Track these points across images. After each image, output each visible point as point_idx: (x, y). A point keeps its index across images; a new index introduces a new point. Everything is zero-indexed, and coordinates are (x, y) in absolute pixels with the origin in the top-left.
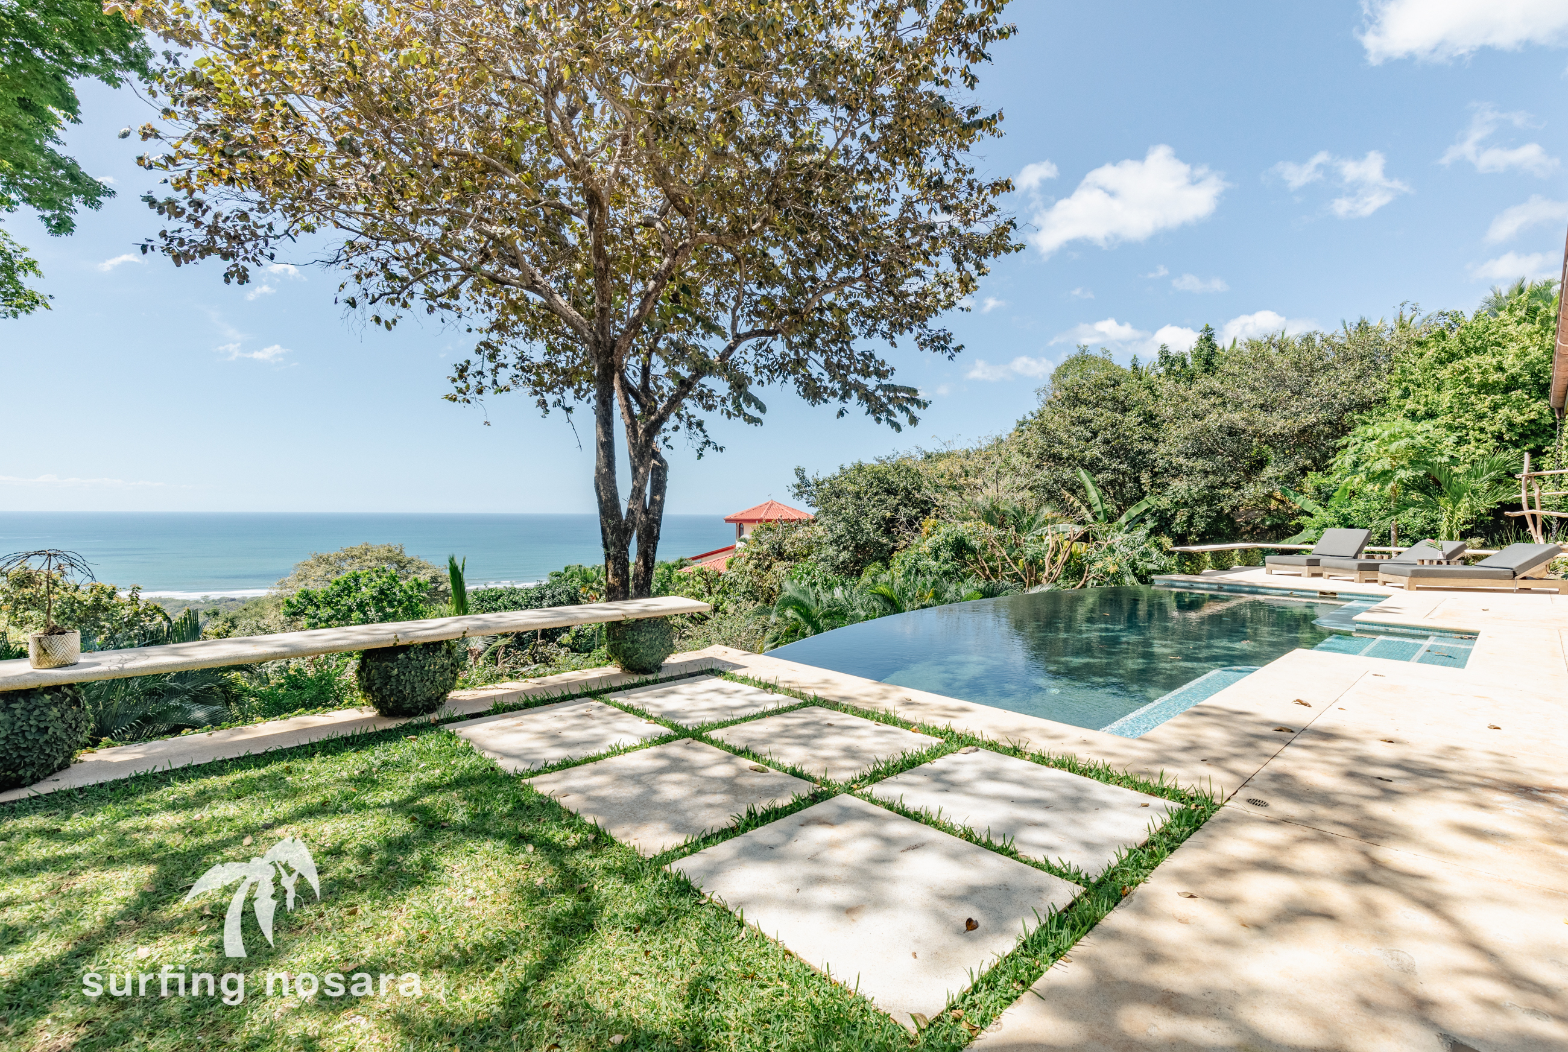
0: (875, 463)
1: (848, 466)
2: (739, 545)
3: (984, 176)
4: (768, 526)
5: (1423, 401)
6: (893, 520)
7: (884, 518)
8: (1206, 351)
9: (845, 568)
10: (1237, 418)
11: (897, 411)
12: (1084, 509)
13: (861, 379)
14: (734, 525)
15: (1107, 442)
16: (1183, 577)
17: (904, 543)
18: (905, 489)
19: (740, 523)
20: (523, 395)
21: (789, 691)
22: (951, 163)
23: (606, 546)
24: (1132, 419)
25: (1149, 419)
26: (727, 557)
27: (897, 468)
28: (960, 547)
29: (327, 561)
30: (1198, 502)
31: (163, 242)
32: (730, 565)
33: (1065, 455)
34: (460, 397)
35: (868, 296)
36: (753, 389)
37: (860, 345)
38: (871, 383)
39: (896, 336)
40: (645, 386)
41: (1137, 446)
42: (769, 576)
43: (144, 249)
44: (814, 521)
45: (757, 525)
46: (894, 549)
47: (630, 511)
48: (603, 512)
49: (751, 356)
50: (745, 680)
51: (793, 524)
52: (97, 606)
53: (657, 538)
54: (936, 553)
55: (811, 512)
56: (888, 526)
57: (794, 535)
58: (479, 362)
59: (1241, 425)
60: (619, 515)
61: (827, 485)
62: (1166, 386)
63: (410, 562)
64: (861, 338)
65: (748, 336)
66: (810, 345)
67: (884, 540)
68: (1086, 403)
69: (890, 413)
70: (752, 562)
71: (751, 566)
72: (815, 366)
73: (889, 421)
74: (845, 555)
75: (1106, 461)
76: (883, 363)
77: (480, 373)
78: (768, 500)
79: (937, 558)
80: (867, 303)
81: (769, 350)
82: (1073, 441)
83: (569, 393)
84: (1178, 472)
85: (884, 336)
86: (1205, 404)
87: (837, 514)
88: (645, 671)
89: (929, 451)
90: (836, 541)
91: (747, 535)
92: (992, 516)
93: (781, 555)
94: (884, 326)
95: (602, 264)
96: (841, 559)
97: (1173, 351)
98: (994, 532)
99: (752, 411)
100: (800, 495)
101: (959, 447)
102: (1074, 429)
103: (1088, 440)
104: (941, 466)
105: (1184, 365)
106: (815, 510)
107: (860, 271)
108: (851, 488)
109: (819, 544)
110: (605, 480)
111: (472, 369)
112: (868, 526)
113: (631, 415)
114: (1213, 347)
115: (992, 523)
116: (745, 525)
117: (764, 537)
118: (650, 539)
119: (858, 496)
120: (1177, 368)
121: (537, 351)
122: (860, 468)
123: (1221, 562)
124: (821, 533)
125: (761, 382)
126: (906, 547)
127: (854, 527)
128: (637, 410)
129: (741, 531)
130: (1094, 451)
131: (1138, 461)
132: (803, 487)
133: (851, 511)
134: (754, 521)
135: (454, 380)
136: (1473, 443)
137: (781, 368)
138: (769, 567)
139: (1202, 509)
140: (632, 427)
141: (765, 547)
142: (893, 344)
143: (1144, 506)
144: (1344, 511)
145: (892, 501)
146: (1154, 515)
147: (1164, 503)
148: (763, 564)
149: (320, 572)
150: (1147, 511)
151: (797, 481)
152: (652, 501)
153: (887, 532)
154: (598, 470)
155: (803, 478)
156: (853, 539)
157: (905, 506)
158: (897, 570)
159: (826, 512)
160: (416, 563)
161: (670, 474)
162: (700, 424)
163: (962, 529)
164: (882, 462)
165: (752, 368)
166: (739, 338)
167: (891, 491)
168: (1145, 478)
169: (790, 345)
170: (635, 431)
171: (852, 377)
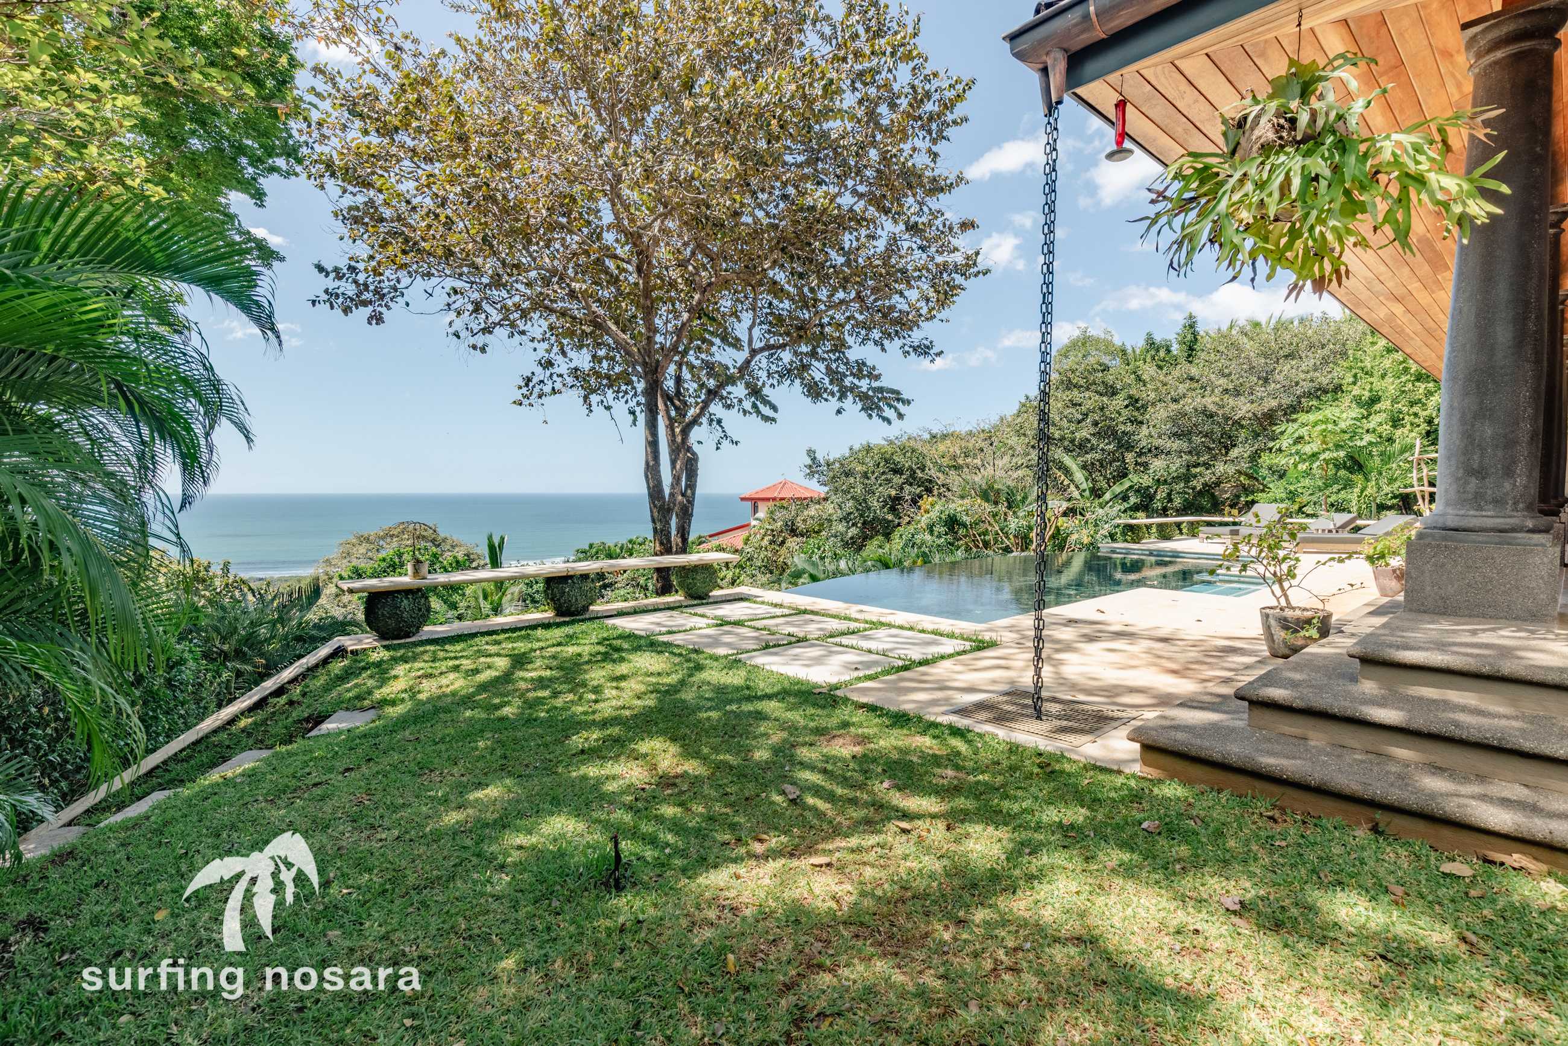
0: (883, 442)
1: (856, 447)
2: (754, 523)
3: (953, 217)
4: (780, 503)
5: (1368, 387)
6: (898, 499)
7: (890, 496)
8: (1189, 337)
9: (854, 543)
10: (1209, 402)
11: (886, 408)
12: (1072, 487)
13: (856, 381)
14: (749, 504)
15: (1096, 424)
16: (1126, 545)
17: (907, 519)
18: (910, 468)
19: (755, 502)
20: (573, 397)
21: (789, 608)
22: (925, 209)
23: (654, 521)
24: (1119, 402)
25: (1133, 401)
26: (743, 534)
27: (902, 448)
28: (952, 523)
29: (367, 540)
30: (1176, 479)
31: (326, 297)
32: (747, 541)
33: (1057, 436)
34: (526, 402)
35: (861, 313)
36: (766, 391)
37: (855, 353)
38: (864, 384)
39: (886, 342)
40: (678, 393)
41: (1122, 428)
42: (783, 551)
43: (314, 302)
44: (826, 499)
45: (771, 503)
46: (899, 525)
47: (672, 495)
48: (651, 495)
49: (764, 363)
50: (763, 603)
51: (804, 503)
52: (196, 578)
53: (691, 515)
54: (931, 529)
55: (823, 491)
56: (894, 504)
57: (806, 513)
58: (540, 373)
59: (1212, 408)
60: (663, 497)
61: (837, 465)
62: (1149, 370)
63: (444, 540)
64: (856, 347)
65: (762, 350)
66: (813, 354)
67: (890, 517)
68: (1077, 386)
69: (879, 408)
70: (767, 538)
71: (765, 542)
72: (818, 371)
73: (880, 417)
74: (853, 531)
75: (1094, 441)
76: (874, 368)
77: (542, 381)
78: (782, 479)
79: (931, 532)
80: (860, 318)
81: (779, 359)
82: (1065, 422)
83: (610, 394)
84: (1157, 452)
85: (876, 343)
86: (1182, 388)
87: (845, 492)
88: (700, 598)
89: (934, 432)
90: (846, 518)
91: (761, 514)
92: (988, 494)
93: (793, 532)
94: (876, 334)
95: (648, 303)
96: (850, 535)
97: (1158, 338)
98: (989, 507)
99: (766, 411)
100: (812, 474)
101: (962, 428)
102: (1067, 412)
103: (1079, 422)
104: (942, 448)
105: (1168, 351)
106: (826, 489)
107: (853, 295)
108: (859, 468)
109: (830, 521)
110: (652, 470)
111: (535, 380)
112: (875, 504)
113: (670, 418)
114: (1195, 335)
115: (987, 500)
116: (760, 504)
117: (778, 515)
118: (686, 514)
119: (865, 475)
120: (1162, 353)
121: (582, 359)
122: (868, 449)
123: (1164, 533)
124: (831, 511)
125: (772, 386)
126: (909, 523)
127: (862, 503)
128: (673, 413)
129: (755, 510)
130: (1084, 433)
131: (1125, 444)
132: (814, 467)
133: (859, 489)
134: (768, 499)
135: (520, 388)
136: (1408, 427)
137: (787, 373)
138: (783, 542)
139: (1179, 486)
140: (671, 427)
141: (779, 524)
142: (883, 350)
143: (1127, 484)
144: (1292, 488)
145: (898, 480)
146: (1138, 491)
147: (1146, 481)
148: (777, 541)
149: (362, 550)
150: (1131, 487)
151: (809, 462)
152: (687, 486)
153: (893, 509)
154: (647, 463)
155: (814, 459)
156: (861, 516)
157: (911, 485)
158: (897, 543)
159: (836, 490)
160: (449, 542)
161: (700, 464)
162: (719, 422)
163: (957, 506)
164: (891, 442)
165: (765, 374)
166: (754, 352)
167: (897, 471)
168: (1130, 457)
169: (796, 353)
170: (673, 430)
171: (848, 381)
